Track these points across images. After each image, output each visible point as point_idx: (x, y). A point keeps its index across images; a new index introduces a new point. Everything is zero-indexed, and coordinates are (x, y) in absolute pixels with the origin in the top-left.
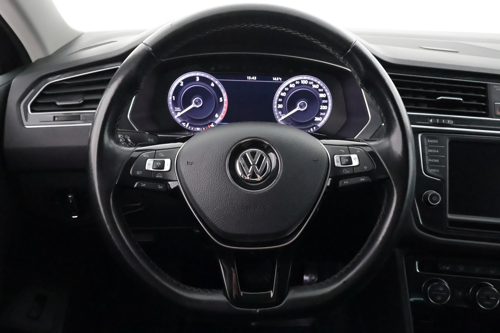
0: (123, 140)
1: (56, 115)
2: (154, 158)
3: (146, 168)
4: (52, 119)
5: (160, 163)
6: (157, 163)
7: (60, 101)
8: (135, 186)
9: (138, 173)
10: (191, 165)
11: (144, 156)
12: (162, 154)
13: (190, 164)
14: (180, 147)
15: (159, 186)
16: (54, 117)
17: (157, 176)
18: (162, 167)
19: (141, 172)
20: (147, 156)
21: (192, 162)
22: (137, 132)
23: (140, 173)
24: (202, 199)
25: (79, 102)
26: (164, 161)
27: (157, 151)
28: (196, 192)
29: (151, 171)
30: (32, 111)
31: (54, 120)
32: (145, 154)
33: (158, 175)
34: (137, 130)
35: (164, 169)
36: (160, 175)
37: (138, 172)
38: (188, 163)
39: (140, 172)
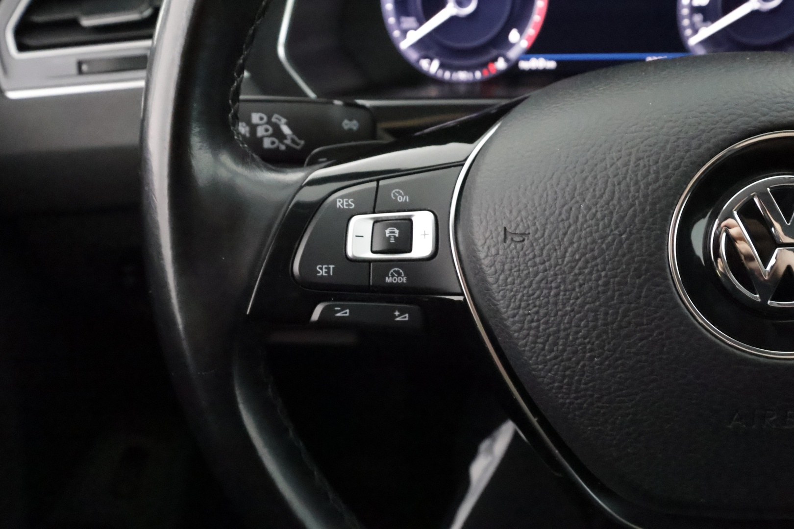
0: (267, 130)
1: (82, 58)
2: (374, 212)
3: (350, 253)
4: (74, 70)
5: (397, 231)
6: (387, 231)
7: (90, 13)
8: (316, 315)
9: (322, 271)
10: (519, 246)
11: (339, 204)
12: (400, 194)
13: (517, 239)
14: (461, 164)
15: (397, 313)
16: (80, 64)
17: (388, 280)
18: (405, 242)
19: (332, 267)
20: (349, 205)
21: (521, 229)
22: (311, 102)
23: (328, 272)
24: (564, 377)
25: (141, 12)
26: (410, 221)
27: (382, 183)
28: (543, 349)
29: (369, 261)
30: (22, 47)
31: (80, 72)
32: (342, 197)
33: (393, 276)
34: (312, 95)
35: (410, 250)
36: (399, 274)
37: (321, 269)
38: (509, 237)
39: (328, 269)
